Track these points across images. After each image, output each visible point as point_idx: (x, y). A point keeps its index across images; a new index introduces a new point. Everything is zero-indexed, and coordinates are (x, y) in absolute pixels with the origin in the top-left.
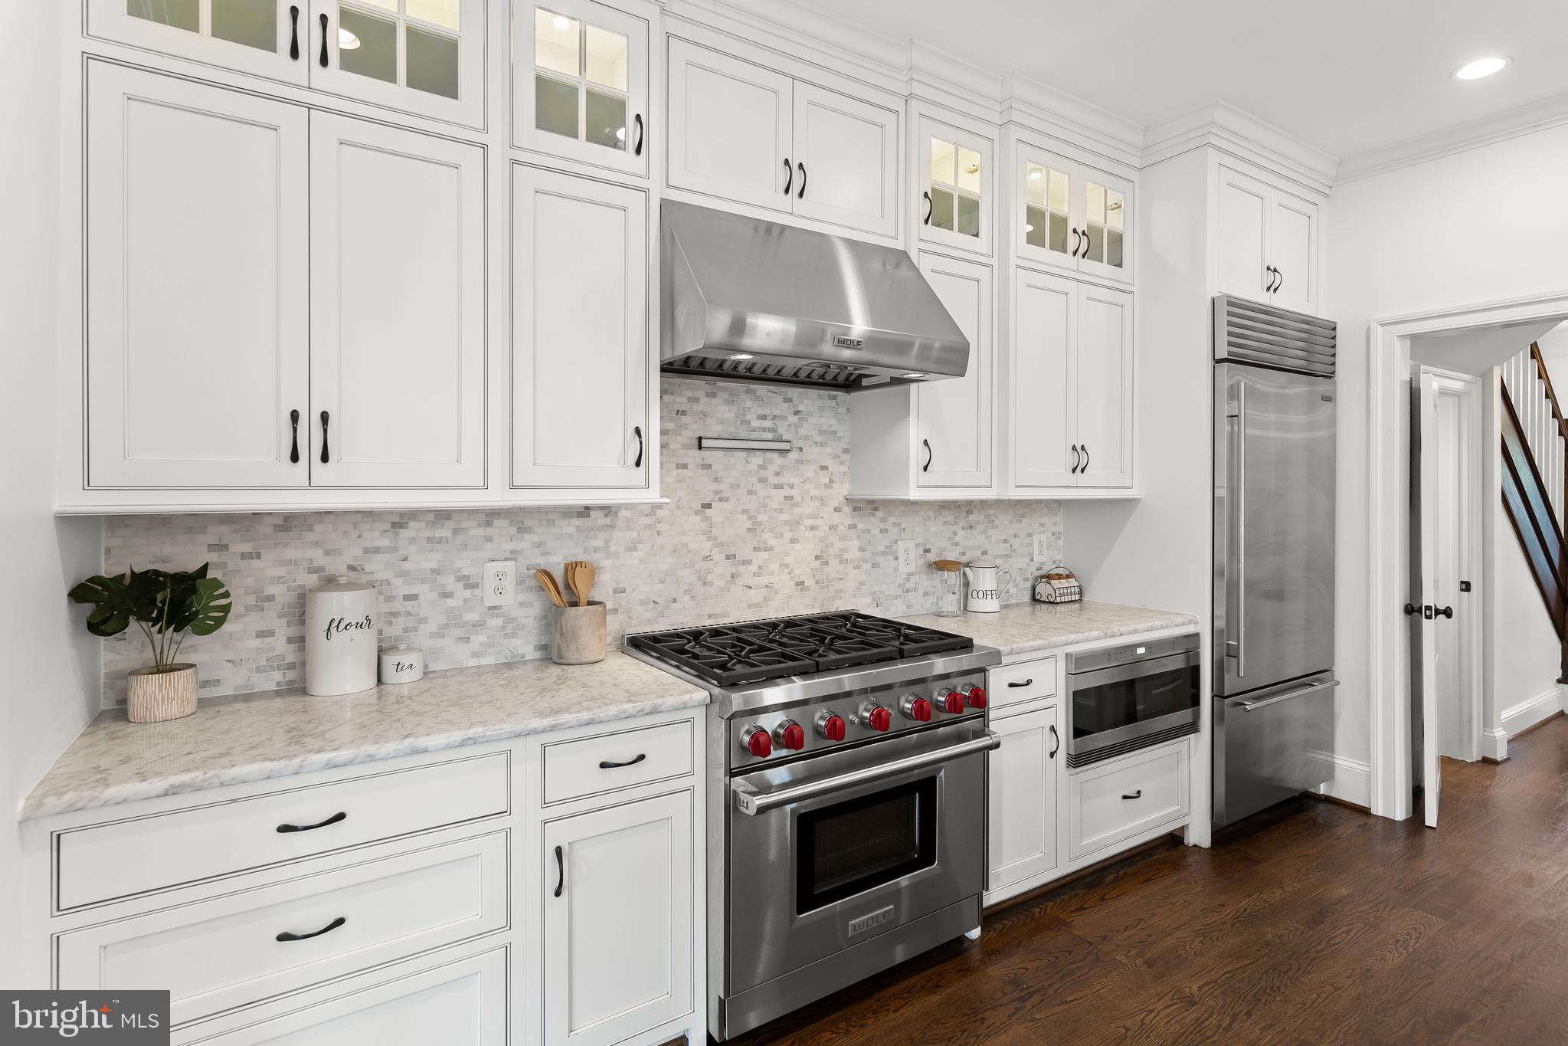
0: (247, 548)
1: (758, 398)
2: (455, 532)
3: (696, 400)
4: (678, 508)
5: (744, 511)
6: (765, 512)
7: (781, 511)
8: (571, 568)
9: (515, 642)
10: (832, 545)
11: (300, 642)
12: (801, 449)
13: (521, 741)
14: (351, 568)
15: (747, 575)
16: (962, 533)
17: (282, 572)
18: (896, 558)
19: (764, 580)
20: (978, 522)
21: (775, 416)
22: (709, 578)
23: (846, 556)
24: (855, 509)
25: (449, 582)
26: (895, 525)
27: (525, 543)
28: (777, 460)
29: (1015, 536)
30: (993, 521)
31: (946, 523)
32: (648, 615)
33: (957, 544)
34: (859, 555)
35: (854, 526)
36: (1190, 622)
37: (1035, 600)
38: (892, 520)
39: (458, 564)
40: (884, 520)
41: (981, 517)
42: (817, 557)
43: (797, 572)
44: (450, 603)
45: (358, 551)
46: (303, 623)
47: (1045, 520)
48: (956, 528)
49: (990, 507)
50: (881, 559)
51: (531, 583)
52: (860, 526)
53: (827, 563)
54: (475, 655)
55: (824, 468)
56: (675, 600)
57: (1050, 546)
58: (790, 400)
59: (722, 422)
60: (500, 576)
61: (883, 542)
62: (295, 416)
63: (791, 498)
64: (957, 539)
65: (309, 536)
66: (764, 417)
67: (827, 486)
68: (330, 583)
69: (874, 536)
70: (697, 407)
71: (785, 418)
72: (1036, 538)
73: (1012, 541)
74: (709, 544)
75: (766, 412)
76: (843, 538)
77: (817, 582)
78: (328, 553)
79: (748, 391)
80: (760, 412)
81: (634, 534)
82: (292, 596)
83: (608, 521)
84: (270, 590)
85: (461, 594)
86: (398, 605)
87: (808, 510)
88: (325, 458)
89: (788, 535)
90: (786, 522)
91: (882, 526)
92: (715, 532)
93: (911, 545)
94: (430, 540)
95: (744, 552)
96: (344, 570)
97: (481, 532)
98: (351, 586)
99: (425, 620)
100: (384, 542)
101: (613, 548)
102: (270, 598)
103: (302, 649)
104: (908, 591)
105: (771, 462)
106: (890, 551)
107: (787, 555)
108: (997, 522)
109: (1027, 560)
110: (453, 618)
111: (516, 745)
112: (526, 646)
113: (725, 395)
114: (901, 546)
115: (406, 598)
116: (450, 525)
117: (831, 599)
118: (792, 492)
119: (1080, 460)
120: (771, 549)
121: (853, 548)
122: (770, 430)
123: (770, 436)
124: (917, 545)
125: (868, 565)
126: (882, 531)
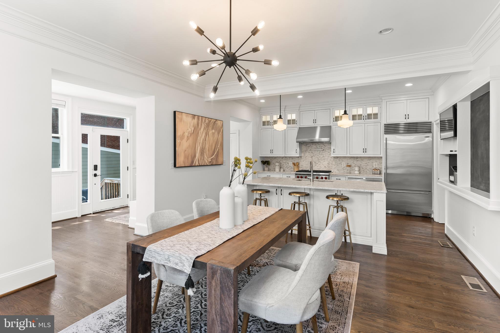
0: (272, 159)
2: (287, 159)
3: (311, 145)
4: (308, 157)
5: (317, 158)
6: (320, 158)
8: (297, 163)
9: (292, 169)
10: (330, 162)
12: (325, 150)
14: (279, 161)
15: (317, 165)
16: (355, 162)
17: (274, 161)
18: (342, 165)
19: (320, 166)
20: (359, 160)
24: (334, 158)
26: (341, 160)
27: (293, 160)
28: (322, 152)
29: (369, 163)
31: (352, 160)
33: (354, 163)
35: (334, 160)
37: (373, 173)
39: (287, 162)
41: (360, 159)
42: (328, 164)
43: (325, 165)
44: (286, 165)
46: (275, 166)
47: (377, 160)
48: (354, 161)
49: (362, 158)
50: (339, 165)
51: (293, 164)
52: (335, 160)
54: (289, 170)
55: (329, 152)
57: (378, 165)
58: (324, 144)
59: (314, 147)
60: (291, 163)
61: (339, 162)
62: (270, 150)
64: (354, 162)
65: (276, 159)
66: (320, 147)
67: (329, 155)
70: (311, 146)
71: (323, 146)
72: (374, 163)
79: (318, 144)
81: (304, 160)
87: (326, 158)
88: (273, 153)
89: (323, 161)
90: (323, 159)
91: (339, 160)
92: (313, 160)
93: (345, 163)
94: (285, 159)
95: (317, 162)
97: (289, 159)
98: (278, 163)
99: (284, 166)
100: (282, 160)
101: (301, 161)
103: (275, 168)
104: (344, 169)
107: (323, 163)
108: (364, 160)
109: (372, 167)
113: (314, 144)
115: (283, 164)
116: (286, 158)
117: (330, 169)
118: (324, 155)
119: (365, 150)
120: (321, 162)
121: (334, 163)
122: (321, 148)
123: (320, 149)
124: (346, 163)
125: (337, 165)
126: (339, 161)
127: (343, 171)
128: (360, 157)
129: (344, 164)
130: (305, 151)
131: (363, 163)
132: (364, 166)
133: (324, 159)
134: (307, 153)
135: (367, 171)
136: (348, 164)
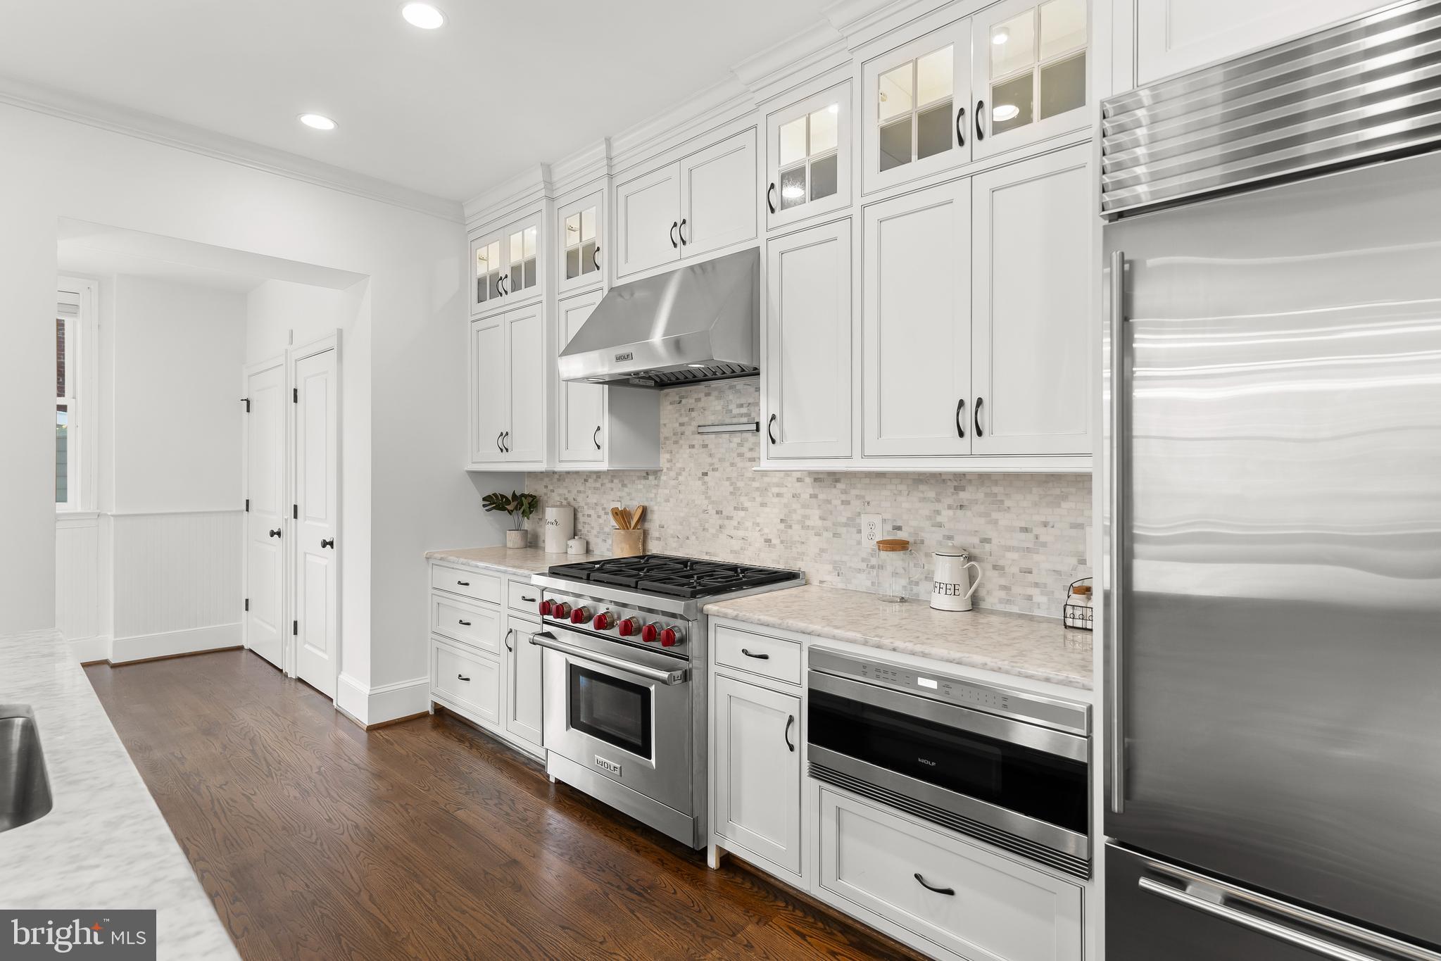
0: (552, 488)
1: (738, 391)
2: (603, 485)
3: (698, 400)
4: (689, 475)
5: (728, 479)
6: (742, 480)
7: (754, 479)
10: (795, 511)
14: (574, 499)
15: (731, 528)
16: (946, 515)
17: (558, 498)
18: (859, 532)
19: (741, 533)
20: (976, 502)
21: (749, 404)
22: (705, 526)
23: (808, 523)
24: (816, 480)
25: (600, 510)
26: (859, 497)
27: (626, 493)
29: (1045, 525)
30: (1002, 502)
31: (923, 500)
32: (674, 545)
33: (940, 525)
34: (819, 523)
35: (816, 496)
38: (854, 492)
39: (603, 501)
40: (845, 492)
41: (980, 495)
42: (782, 521)
43: (766, 530)
44: (600, 521)
45: (575, 491)
48: (938, 506)
49: (996, 483)
50: (843, 530)
52: (821, 496)
53: (790, 527)
56: (688, 538)
59: (713, 412)
61: (844, 514)
64: (937, 520)
66: (741, 406)
69: (836, 506)
70: (701, 404)
71: (756, 404)
73: (1038, 530)
74: (706, 502)
75: (743, 401)
76: (804, 506)
77: (782, 542)
78: (568, 491)
79: (731, 387)
80: (740, 401)
81: (667, 491)
83: (657, 482)
86: (586, 519)
87: (775, 480)
89: (759, 499)
90: (757, 489)
91: (844, 497)
92: (710, 493)
93: (877, 520)
94: (594, 489)
95: (728, 510)
97: (610, 486)
100: (583, 488)
101: (659, 499)
104: (872, 568)
105: (747, 440)
106: (852, 522)
107: (759, 515)
108: (1007, 503)
109: (1074, 561)
110: (602, 529)
113: (715, 394)
114: (864, 520)
115: (588, 516)
116: (601, 480)
117: (795, 559)
119: (971, 420)
120: (746, 509)
121: (815, 517)
122: (744, 415)
123: (745, 420)
124: (884, 521)
125: (831, 535)
126: (843, 502)
127: (869, 583)
128: (984, 478)
129: (872, 529)
130: (674, 438)
131: (1002, 523)
132: (1009, 549)
133: (764, 490)
134: (680, 447)
135: (1030, 598)
136: (899, 528)
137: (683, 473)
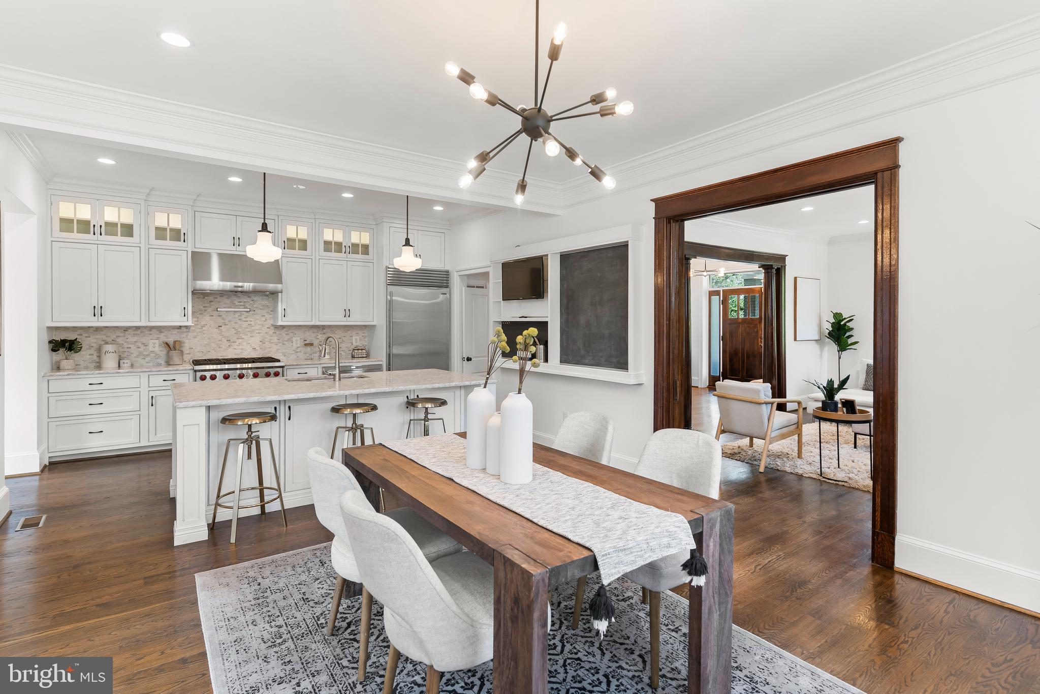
0: (87, 335)
1: (238, 297)
2: (141, 332)
3: (216, 298)
5: (233, 328)
6: (241, 328)
7: (247, 328)
8: (175, 342)
9: (158, 360)
10: (266, 338)
11: (99, 357)
12: (254, 311)
13: (143, 373)
14: (113, 340)
16: (320, 336)
17: (95, 341)
18: (292, 342)
19: (241, 347)
20: (327, 332)
21: (244, 302)
22: (221, 346)
23: (272, 341)
24: (275, 328)
25: (139, 344)
26: (292, 332)
27: (162, 335)
28: (246, 314)
29: (344, 337)
31: (313, 332)
32: (200, 355)
33: (318, 339)
34: (277, 341)
35: (276, 333)
36: (378, 361)
37: (352, 357)
38: (290, 331)
39: (142, 340)
40: (287, 331)
41: (329, 331)
42: (260, 342)
43: (253, 345)
44: (140, 349)
45: (115, 337)
46: (100, 353)
47: (359, 332)
48: (317, 334)
49: (333, 327)
50: (286, 343)
51: (163, 345)
52: (278, 333)
53: (265, 343)
54: (147, 363)
55: (264, 316)
56: (209, 352)
57: (361, 340)
58: (251, 297)
59: (225, 304)
60: (154, 344)
61: (287, 337)
62: (95, 307)
63: (251, 324)
64: (318, 337)
65: (102, 333)
66: (241, 302)
67: (264, 321)
68: (107, 343)
69: (283, 336)
70: (217, 300)
71: (249, 302)
72: (354, 338)
73: (343, 338)
74: (221, 337)
75: (241, 300)
76: (271, 336)
77: (261, 348)
78: (107, 337)
80: (239, 300)
81: (195, 334)
82: (98, 346)
83: (187, 330)
84: (92, 345)
85: (143, 347)
86: (126, 350)
87: (258, 328)
88: (101, 315)
89: (250, 335)
90: (249, 331)
91: (286, 333)
92: (223, 333)
93: (299, 338)
94: (134, 334)
95: (234, 339)
96: (111, 340)
97: (149, 332)
98: (111, 344)
99: (133, 353)
100: (121, 334)
101: (189, 337)
102: (93, 347)
103: (100, 358)
104: (297, 352)
105: (243, 314)
106: (290, 340)
107: (249, 340)
108: (336, 332)
109: (350, 344)
110: (140, 354)
111: (141, 374)
112: (162, 361)
113: (226, 297)
114: (294, 339)
115: (127, 348)
116: (139, 331)
117: (266, 353)
118: (251, 323)
119: (347, 313)
120: (243, 339)
121: (275, 339)
122: (243, 305)
123: (243, 307)
124: (301, 339)
125: (281, 344)
127: (296, 357)
128: (330, 326)
129: (297, 341)
130: (200, 312)
133: (252, 332)
134: (205, 316)
136: (306, 340)
137: (206, 326)
